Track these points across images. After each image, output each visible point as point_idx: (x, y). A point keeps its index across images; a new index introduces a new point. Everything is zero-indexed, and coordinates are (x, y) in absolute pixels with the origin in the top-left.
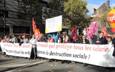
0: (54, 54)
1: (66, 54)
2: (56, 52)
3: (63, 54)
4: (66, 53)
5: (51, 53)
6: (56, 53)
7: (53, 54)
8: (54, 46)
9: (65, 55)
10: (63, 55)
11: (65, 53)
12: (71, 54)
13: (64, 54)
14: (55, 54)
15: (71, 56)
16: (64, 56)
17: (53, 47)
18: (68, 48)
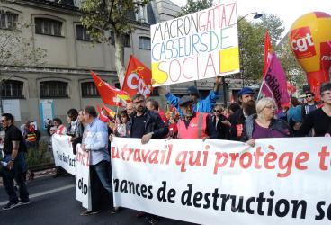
0: (203, 202)
1: (271, 201)
2: (213, 192)
3: (252, 199)
4: (272, 193)
5: (189, 192)
6: (216, 195)
7: (195, 199)
8: (202, 156)
9: (265, 206)
10: (254, 206)
11: (266, 196)
12: (304, 203)
13: (261, 199)
14: (211, 199)
15: (303, 216)
16: (261, 213)
17: (197, 163)
18: (282, 167)
